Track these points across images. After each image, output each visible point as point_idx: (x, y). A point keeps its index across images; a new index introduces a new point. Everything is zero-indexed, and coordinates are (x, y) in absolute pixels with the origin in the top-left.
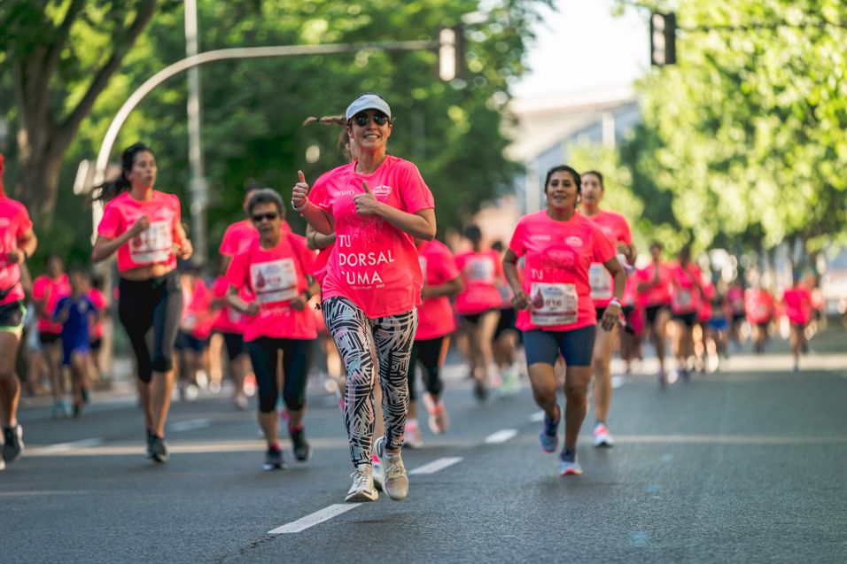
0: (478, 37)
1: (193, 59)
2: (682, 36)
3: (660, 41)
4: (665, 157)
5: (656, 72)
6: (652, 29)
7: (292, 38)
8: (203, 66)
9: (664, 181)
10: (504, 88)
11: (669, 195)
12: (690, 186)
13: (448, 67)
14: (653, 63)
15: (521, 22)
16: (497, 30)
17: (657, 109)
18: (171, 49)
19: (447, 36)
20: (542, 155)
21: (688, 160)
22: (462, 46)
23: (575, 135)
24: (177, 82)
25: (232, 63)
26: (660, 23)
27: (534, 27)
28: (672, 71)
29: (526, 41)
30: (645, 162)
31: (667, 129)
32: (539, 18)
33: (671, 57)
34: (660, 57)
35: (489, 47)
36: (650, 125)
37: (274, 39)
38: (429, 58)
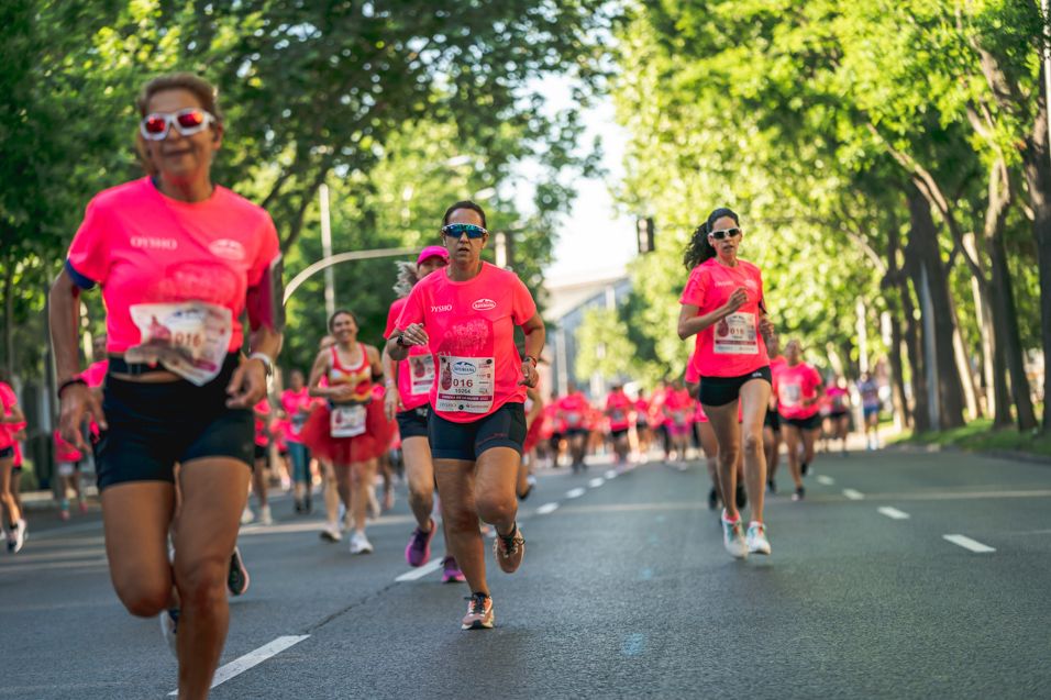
0: (521, 238)
1: (329, 261)
2: (659, 233)
3: (644, 238)
4: (650, 315)
5: (642, 258)
6: (639, 230)
7: (396, 243)
8: (336, 266)
9: (649, 331)
10: (539, 271)
11: (653, 341)
12: (667, 334)
13: (501, 260)
14: (640, 251)
15: (549, 227)
16: (533, 234)
17: (643, 281)
18: (313, 253)
19: (500, 239)
20: (566, 316)
21: (664, 317)
22: (510, 244)
23: (588, 302)
24: (318, 277)
25: (354, 263)
26: (643, 225)
27: (557, 230)
28: (653, 257)
29: (553, 241)
30: (636, 320)
31: (650, 296)
32: (561, 224)
33: (652, 247)
34: (645, 248)
35: (529, 244)
36: (638, 294)
37: (383, 245)
38: (488, 254)
